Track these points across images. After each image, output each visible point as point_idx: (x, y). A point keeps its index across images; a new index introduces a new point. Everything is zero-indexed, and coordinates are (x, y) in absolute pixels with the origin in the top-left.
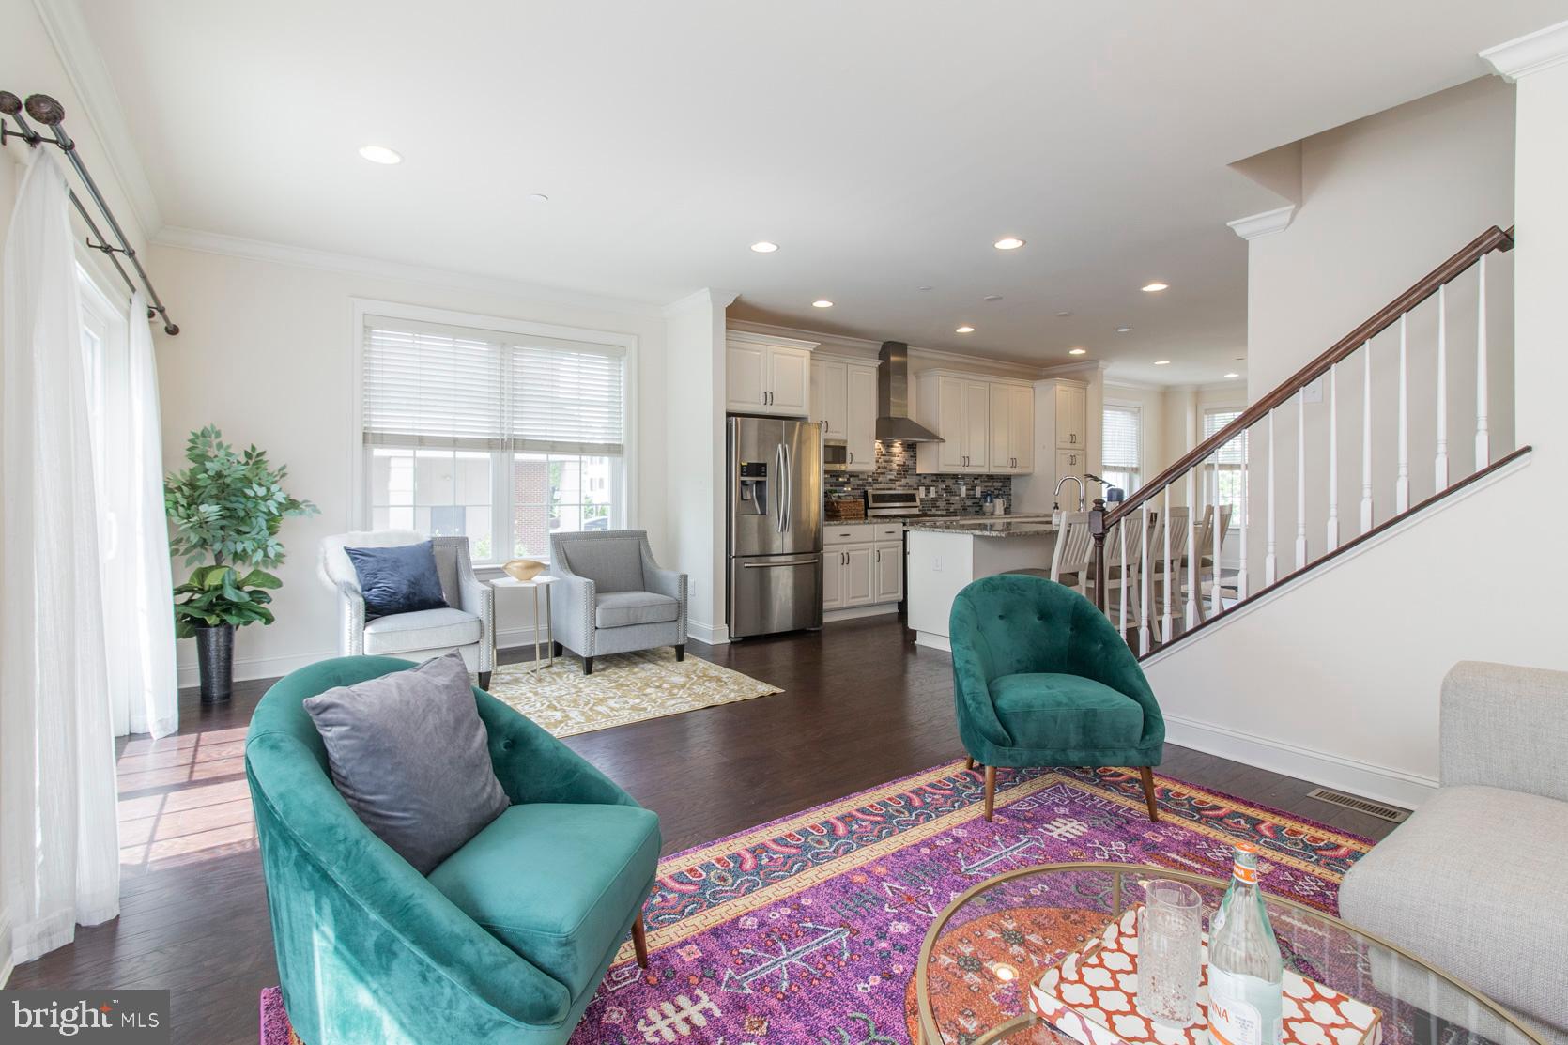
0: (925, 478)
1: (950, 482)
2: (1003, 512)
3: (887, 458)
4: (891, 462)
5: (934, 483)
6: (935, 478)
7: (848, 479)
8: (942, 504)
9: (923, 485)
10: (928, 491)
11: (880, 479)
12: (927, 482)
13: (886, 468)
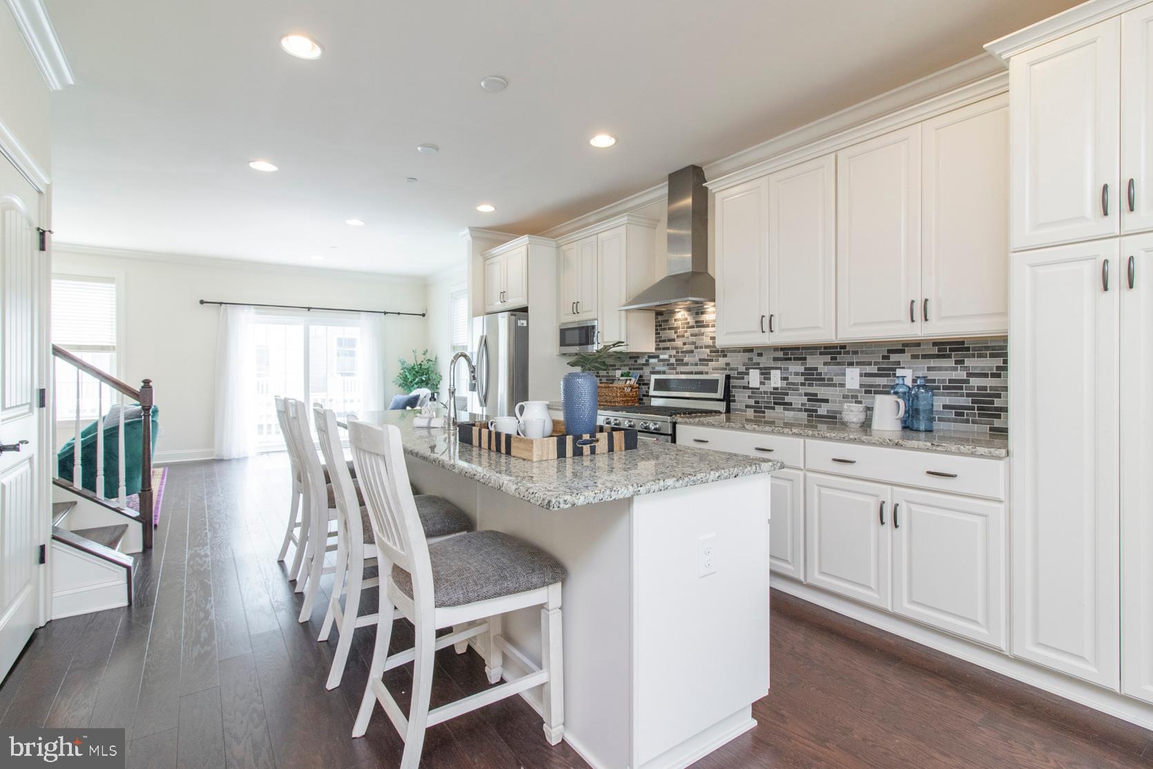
0: (760, 355)
1: (815, 361)
2: (897, 426)
3: (696, 330)
4: (702, 334)
5: (779, 364)
6: (780, 354)
7: (647, 361)
8: (797, 400)
9: (756, 366)
10: (766, 374)
11: (686, 360)
12: (765, 361)
13: (694, 343)
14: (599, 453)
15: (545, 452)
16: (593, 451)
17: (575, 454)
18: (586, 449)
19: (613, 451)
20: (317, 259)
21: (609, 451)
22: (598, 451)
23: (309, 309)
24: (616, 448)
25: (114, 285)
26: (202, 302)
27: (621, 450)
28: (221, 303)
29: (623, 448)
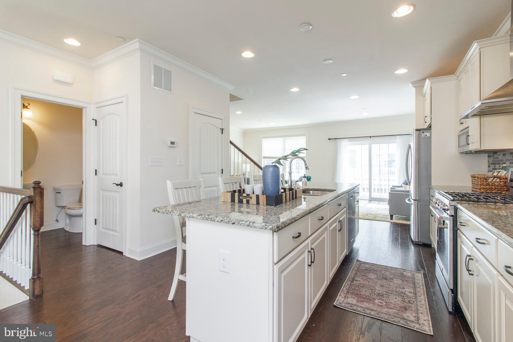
14: (251, 203)
15: (226, 198)
16: (248, 202)
17: (239, 202)
18: (245, 201)
19: (259, 204)
20: (365, 115)
21: (257, 204)
22: (250, 202)
23: (370, 137)
24: (261, 203)
25: (305, 137)
26: (329, 139)
27: (264, 205)
28: (336, 139)
29: (265, 204)
